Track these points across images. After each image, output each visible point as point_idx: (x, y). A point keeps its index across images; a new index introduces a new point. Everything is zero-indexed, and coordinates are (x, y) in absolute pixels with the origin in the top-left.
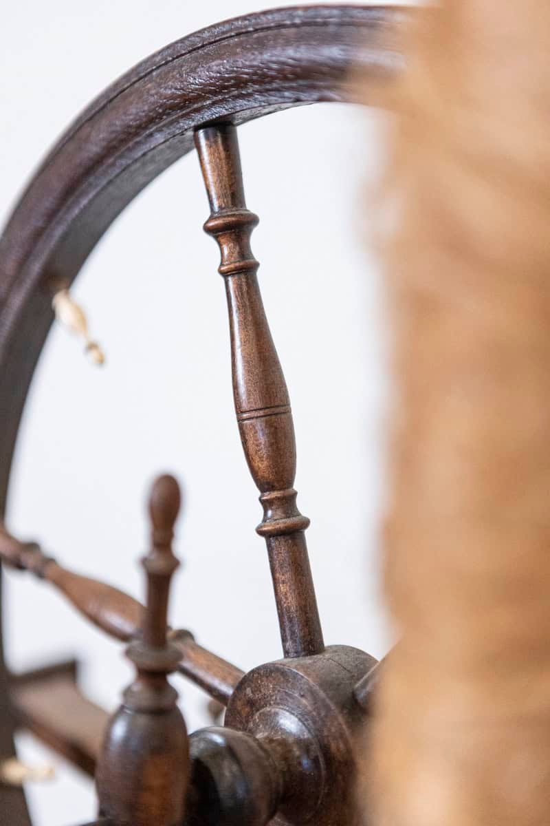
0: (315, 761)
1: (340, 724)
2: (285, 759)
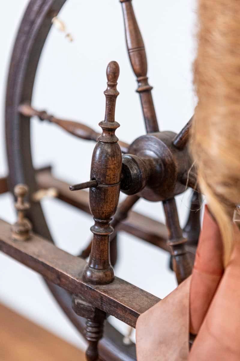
0: (160, 165)
1: (169, 151)
2: (150, 165)
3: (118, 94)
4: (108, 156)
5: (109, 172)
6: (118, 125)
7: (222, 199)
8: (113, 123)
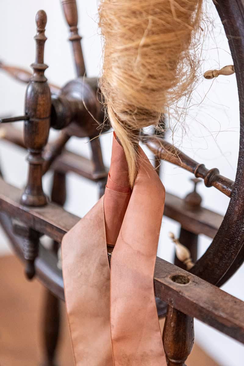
3: (46, 39)
4: (38, 93)
5: (39, 108)
6: (47, 67)
7: (124, 124)
8: (42, 65)
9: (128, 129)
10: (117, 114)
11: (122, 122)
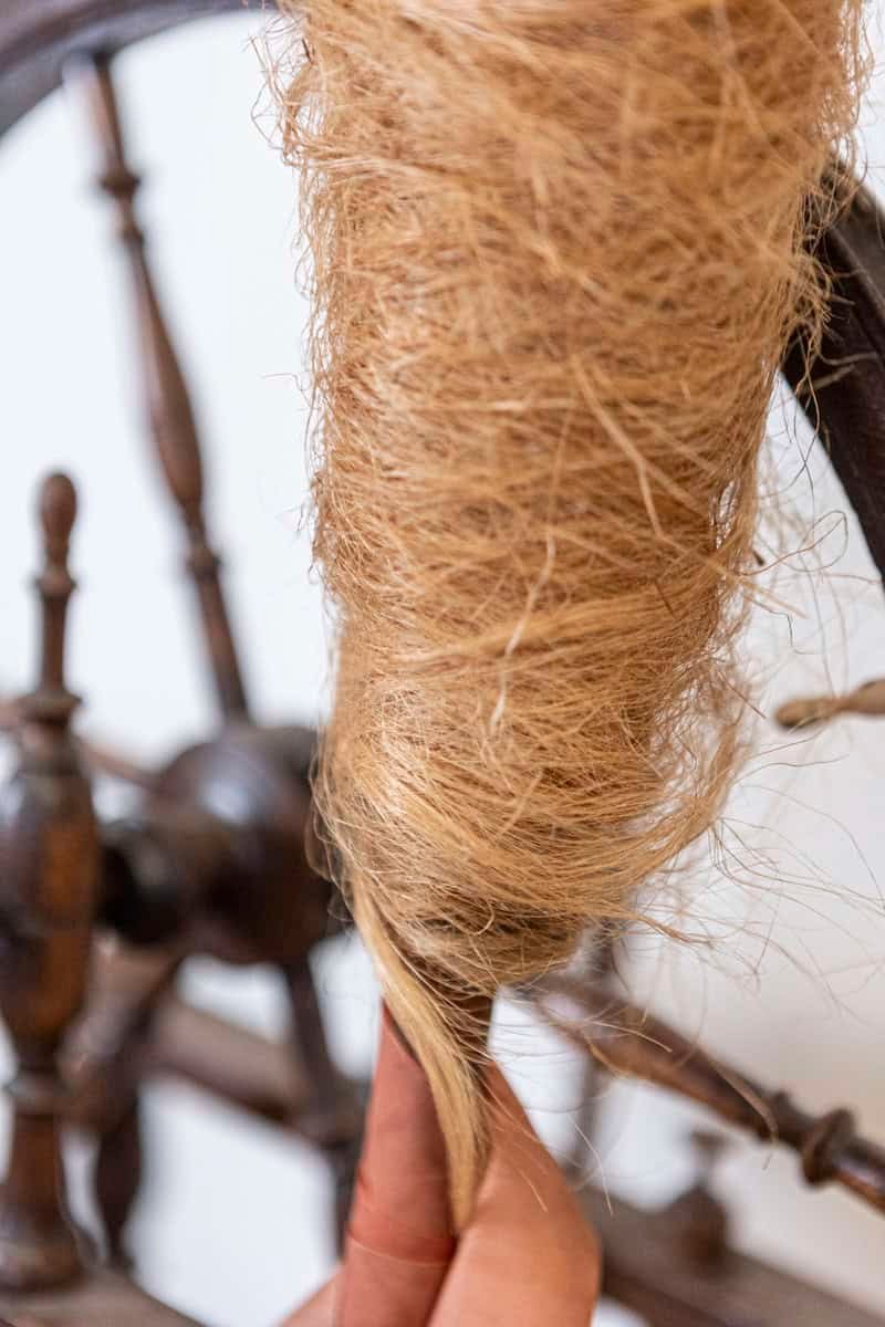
9: (446, 991)
10: (400, 927)
11: (420, 963)
